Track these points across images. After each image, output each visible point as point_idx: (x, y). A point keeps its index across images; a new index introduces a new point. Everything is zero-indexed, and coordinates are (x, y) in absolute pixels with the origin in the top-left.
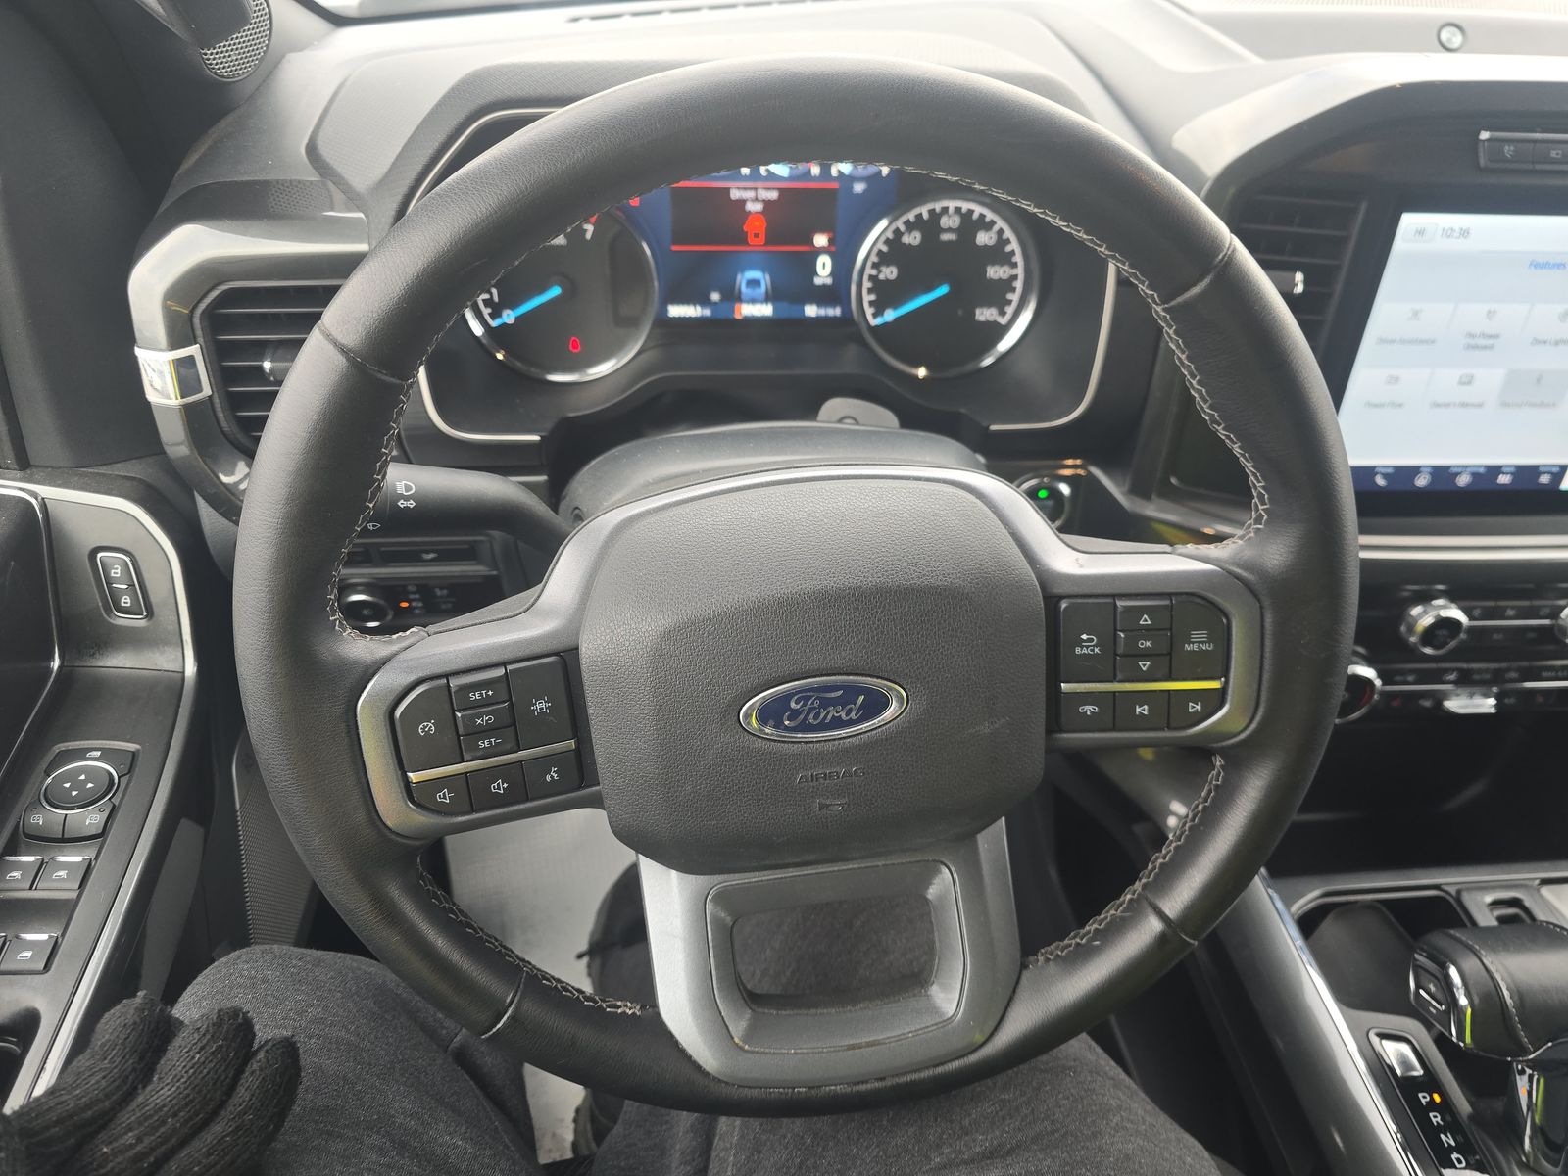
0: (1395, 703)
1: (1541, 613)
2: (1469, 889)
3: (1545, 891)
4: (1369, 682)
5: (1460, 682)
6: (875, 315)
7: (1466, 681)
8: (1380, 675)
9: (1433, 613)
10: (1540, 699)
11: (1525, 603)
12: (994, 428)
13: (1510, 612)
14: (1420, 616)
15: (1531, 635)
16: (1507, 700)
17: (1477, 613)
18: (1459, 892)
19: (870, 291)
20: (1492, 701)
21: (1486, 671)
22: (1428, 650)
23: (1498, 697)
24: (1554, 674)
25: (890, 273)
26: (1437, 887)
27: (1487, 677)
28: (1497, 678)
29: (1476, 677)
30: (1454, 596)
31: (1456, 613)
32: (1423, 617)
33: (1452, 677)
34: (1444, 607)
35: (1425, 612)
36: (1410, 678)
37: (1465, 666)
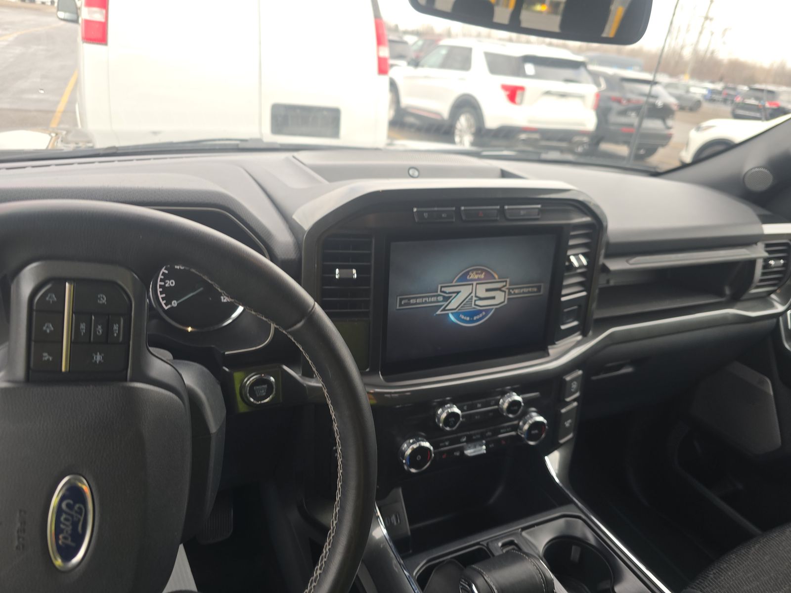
0: (444, 456)
1: (492, 404)
2: (492, 541)
3: (524, 533)
4: (427, 449)
5: (468, 441)
6: (166, 304)
7: (471, 440)
8: (431, 444)
9: (446, 411)
10: (503, 442)
11: (484, 400)
12: (226, 353)
13: (479, 405)
14: (441, 413)
15: (491, 414)
16: (490, 446)
17: (465, 408)
18: (487, 544)
19: (161, 293)
20: (484, 447)
21: (478, 434)
22: (448, 429)
23: (486, 445)
24: (505, 430)
25: (171, 283)
26: (478, 544)
27: (479, 436)
28: (483, 436)
29: (474, 437)
30: (454, 402)
31: (456, 410)
32: (442, 414)
33: (464, 439)
34: (450, 408)
35: (443, 411)
36: (447, 443)
37: (468, 433)
